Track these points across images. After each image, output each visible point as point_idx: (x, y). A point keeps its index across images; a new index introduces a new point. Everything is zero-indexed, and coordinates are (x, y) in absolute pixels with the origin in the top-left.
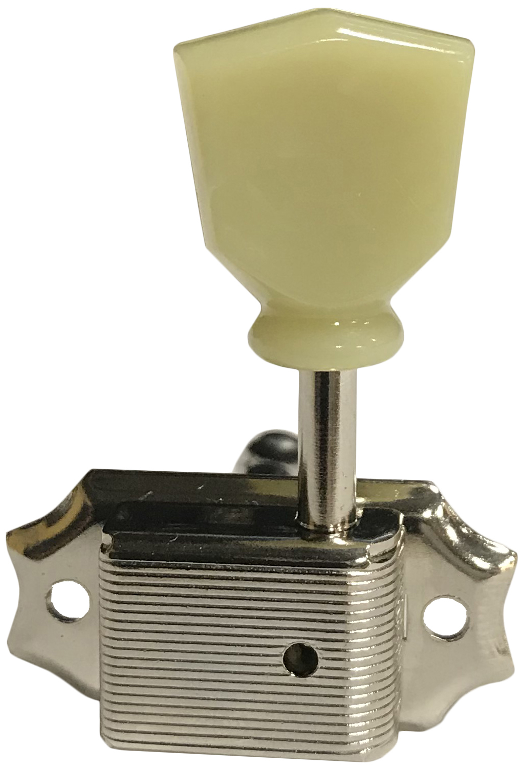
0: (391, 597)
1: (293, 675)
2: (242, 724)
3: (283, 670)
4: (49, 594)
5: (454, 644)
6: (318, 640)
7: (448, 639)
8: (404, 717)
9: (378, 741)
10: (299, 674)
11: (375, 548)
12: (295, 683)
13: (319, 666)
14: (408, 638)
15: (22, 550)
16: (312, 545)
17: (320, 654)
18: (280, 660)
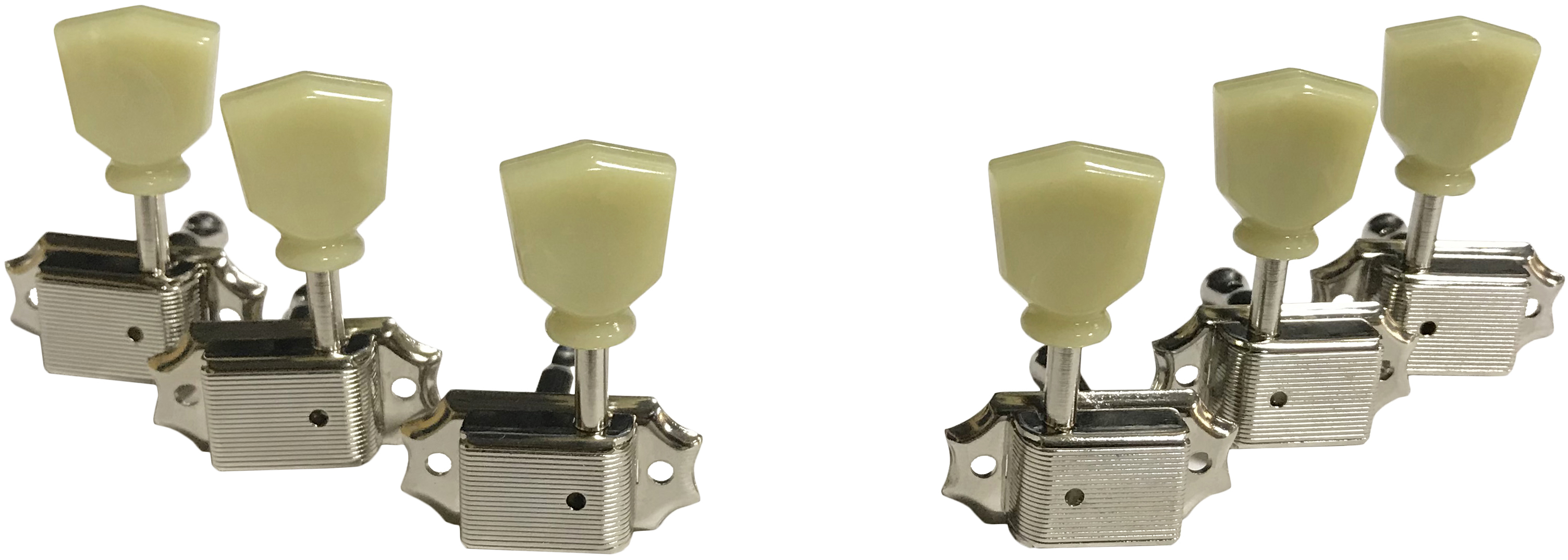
0: (628, 466)
1: (572, 509)
2: (543, 535)
3: (566, 506)
4: (427, 461)
5: (665, 486)
6: (585, 490)
7: (661, 483)
8: (636, 525)
9: (620, 542)
10: (575, 509)
11: (618, 441)
12: (573, 513)
13: (587, 503)
14: (639, 483)
15: (409, 435)
16: (583, 440)
17: (587, 498)
18: (565, 502)
